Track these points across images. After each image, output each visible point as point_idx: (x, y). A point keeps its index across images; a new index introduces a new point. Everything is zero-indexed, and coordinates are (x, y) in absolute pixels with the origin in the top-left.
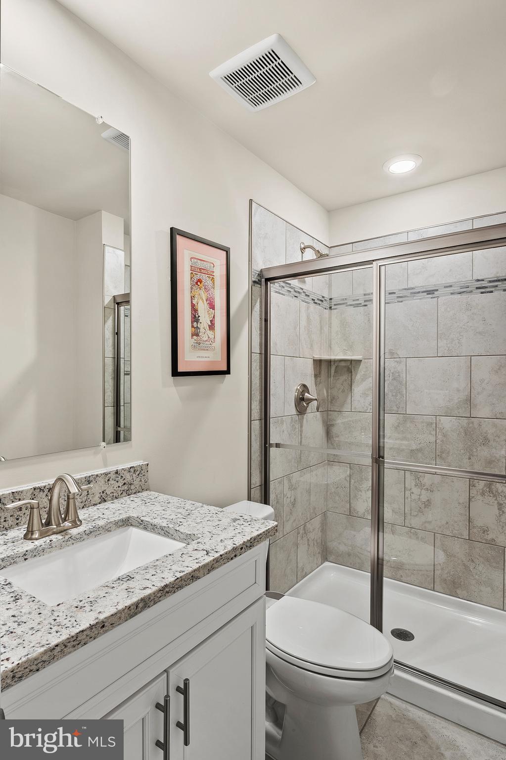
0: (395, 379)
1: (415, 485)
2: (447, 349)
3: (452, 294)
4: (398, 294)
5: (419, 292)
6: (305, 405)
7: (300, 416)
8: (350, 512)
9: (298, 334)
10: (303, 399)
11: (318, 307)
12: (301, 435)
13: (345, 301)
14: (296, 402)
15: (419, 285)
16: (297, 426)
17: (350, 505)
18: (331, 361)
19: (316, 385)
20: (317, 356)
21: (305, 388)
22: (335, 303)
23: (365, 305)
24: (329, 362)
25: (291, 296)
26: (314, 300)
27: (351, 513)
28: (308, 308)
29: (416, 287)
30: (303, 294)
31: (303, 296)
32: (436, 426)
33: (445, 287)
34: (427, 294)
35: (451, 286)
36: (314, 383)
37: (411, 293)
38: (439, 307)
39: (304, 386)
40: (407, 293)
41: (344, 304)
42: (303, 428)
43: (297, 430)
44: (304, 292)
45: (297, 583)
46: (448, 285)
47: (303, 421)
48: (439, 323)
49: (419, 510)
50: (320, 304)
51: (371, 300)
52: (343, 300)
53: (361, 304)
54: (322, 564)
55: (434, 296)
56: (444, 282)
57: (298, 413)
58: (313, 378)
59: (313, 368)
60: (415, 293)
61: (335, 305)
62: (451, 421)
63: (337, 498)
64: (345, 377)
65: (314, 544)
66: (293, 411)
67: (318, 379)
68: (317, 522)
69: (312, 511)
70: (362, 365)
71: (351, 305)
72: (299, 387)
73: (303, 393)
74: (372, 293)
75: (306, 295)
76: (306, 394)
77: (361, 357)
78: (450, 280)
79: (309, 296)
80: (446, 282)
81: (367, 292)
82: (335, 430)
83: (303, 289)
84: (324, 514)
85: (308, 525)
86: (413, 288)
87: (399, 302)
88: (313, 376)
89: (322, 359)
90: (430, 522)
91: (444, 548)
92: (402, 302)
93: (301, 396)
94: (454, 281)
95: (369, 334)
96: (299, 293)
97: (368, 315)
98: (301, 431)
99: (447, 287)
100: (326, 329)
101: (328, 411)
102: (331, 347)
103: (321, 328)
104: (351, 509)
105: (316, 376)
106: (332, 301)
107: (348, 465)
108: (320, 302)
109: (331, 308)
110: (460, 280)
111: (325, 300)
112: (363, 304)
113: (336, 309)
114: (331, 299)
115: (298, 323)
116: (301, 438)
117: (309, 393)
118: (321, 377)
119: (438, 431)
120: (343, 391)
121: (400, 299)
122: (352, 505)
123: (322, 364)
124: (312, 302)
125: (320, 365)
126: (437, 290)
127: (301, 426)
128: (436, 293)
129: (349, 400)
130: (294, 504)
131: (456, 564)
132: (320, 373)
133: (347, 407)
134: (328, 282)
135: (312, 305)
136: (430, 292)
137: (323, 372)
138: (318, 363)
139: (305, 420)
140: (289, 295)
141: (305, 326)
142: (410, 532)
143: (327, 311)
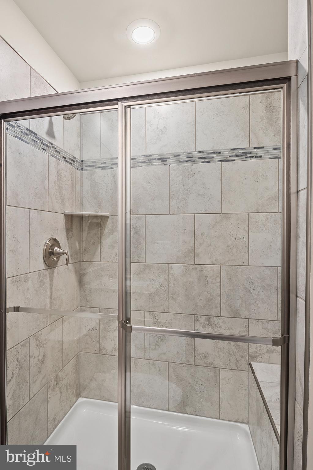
0: (136, 233)
1: (153, 323)
2: (177, 207)
3: (180, 162)
4: (139, 160)
5: (155, 159)
6: (55, 259)
7: (49, 270)
8: (100, 350)
9: (46, 187)
10: (52, 253)
11: (69, 165)
12: (51, 289)
13: (95, 164)
14: (44, 257)
15: (155, 153)
16: (46, 281)
17: (100, 345)
18: (82, 217)
19: (68, 239)
20: (69, 211)
21: (55, 242)
22: (86, 165)
23: (112, 168)
24: (81, 218)
25: (37, 147)
26: (65, 158)
27: (101, 352)
28: (58, 164)
29: (153, 155)
30: (52, 149)
31: (52, 150)
32: (169, 272)
33: (175, 156)
34: (162, 161)
35: (179, 156)
36: (66, 237)
37: (149, 160)
38: (170, 172)
39: (55, 240)
40: (146, 159)
41: (93, 166)
42: (54, 281)
43: (46, 285)
44: (53, 147)
45: (48, 437)
46: (177, 154)
47: (53, 275)
48: (171, 186)
49: (156, 344)
50: (71, 164)
51: (116, 164)
52: (93, 162)
53: (108, 167)
54: (75, 402)
55: (166, 163)
56: (174, 152)
57: (48, 268)
58: (65, 233)
59: (64, 223)
60: (152, 160)
61: (86, 166)
62: (180, 267)
63: (89, 339)
64: (95, 231)
65: (67, 389)
66: (42, 266)
67: (70, 233)
68: (69, 368)
69: (64, 358)
70: (109, 221)
71: (99, 167)
72: (48, 241)
73: (52, 247)
74: (117, 158)
75: (56, 151)
76: (56, 248)
77: (109, 213)
78: (179, 151)
79: (59, 153)
80: (176, 152)
81: (113, 157)
82: (86, 279)
83: (52, 144)
84: (78, 356)
85: (60, 374)
86: (150, 156)
87: (139, 166)
88: (65, 230)
89: (74, 214)
90: (164, 354)
91: (176, 374)
92: (141, 166)
93: (50, 250)
94: (182, 151)
95: (115, 194)
96: (48, 146)
97: (114, 178)
98: (51, 285)
99: (177, 156)
100: (78, 187)
101: (80, 262)
102: (83, 205)
103: (73, 186)
104: (102, 348)
105: (68, 230)
106: (84, 163)
107: (98, 310)
108: (72, 162)
109: (82, 169)
110: (186, 151)
111: (77, 161)
112: (109, 167)
113: (87, 170)
114: (82, 161)
115: (47, 176)
116: (51, 292)
117: (59, 247)
118: (72, 231)
119: (170, 276)
120: (93, 244)
121: (140, 164)
122: (101, 344)
123: (74, 219)
124: (63, 159)
125: (72, 221)
126: (169, 158)
127: (52, 280)
128: (168, 160)
129: (98, 253)
130: (43, 361)
131: (185, 386)
132: (72, 227)
133: (97, 258)
134: (79, 145)
135: (63, 163)
136: (164, 160)
137: (75, 227)
138: (70, 218)
139: (55, 274)
140: (34, 145)
141: (55, 182)
142: (149, 363)
143: (79, 172)
